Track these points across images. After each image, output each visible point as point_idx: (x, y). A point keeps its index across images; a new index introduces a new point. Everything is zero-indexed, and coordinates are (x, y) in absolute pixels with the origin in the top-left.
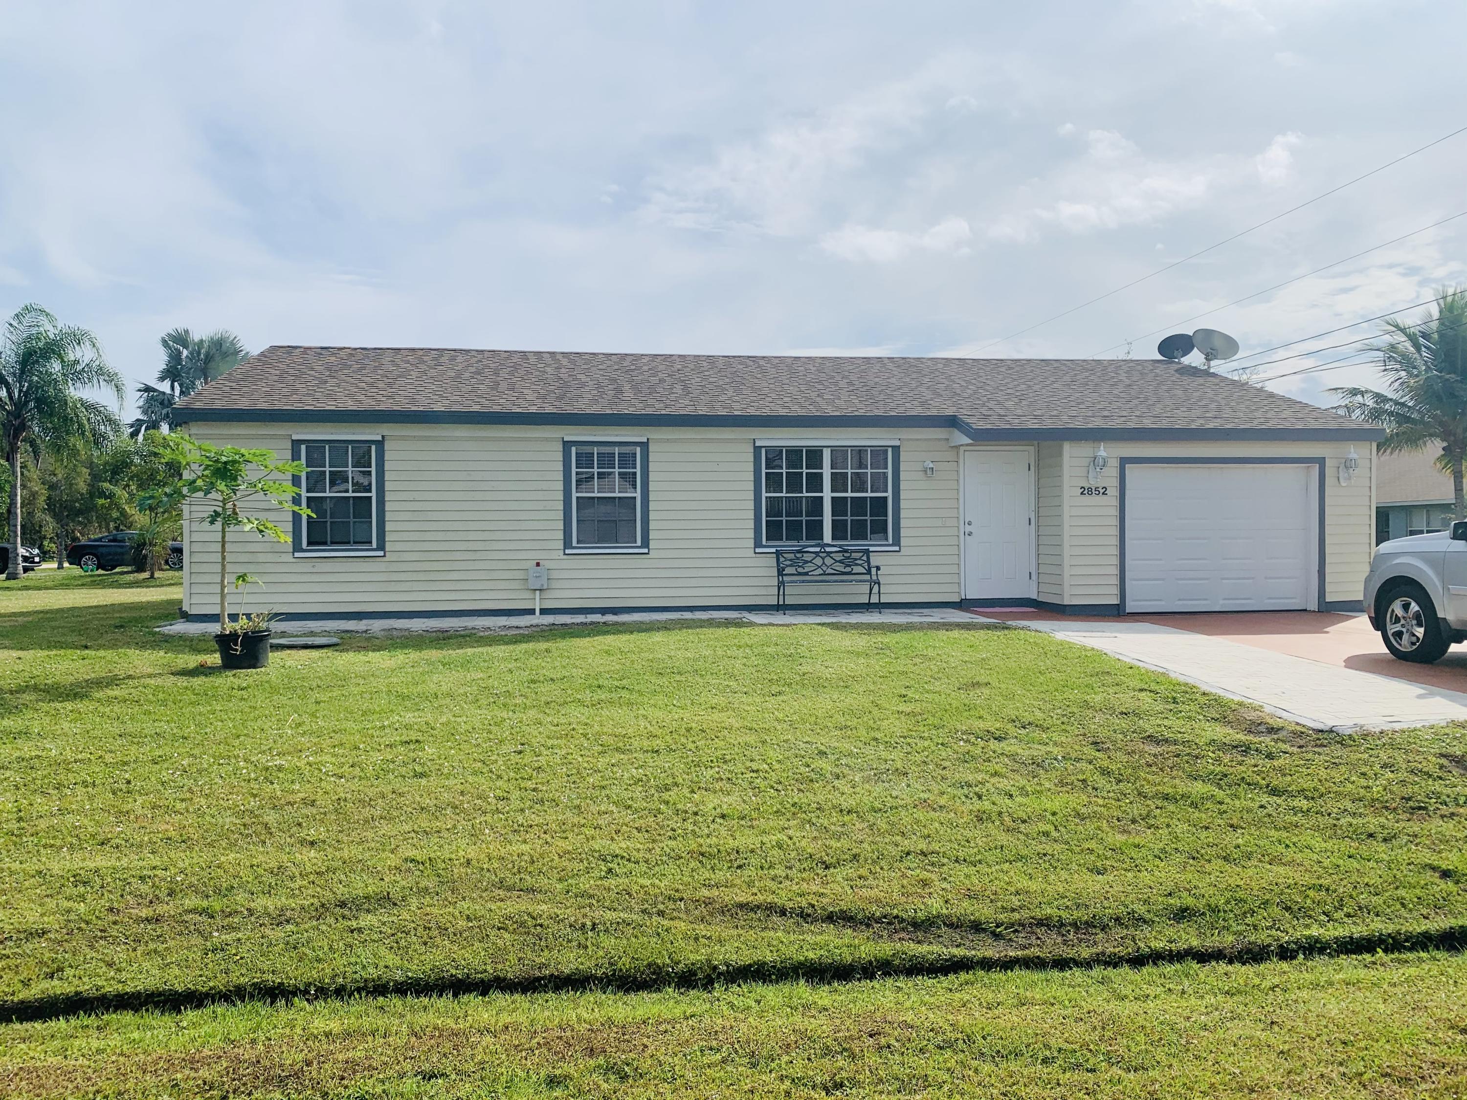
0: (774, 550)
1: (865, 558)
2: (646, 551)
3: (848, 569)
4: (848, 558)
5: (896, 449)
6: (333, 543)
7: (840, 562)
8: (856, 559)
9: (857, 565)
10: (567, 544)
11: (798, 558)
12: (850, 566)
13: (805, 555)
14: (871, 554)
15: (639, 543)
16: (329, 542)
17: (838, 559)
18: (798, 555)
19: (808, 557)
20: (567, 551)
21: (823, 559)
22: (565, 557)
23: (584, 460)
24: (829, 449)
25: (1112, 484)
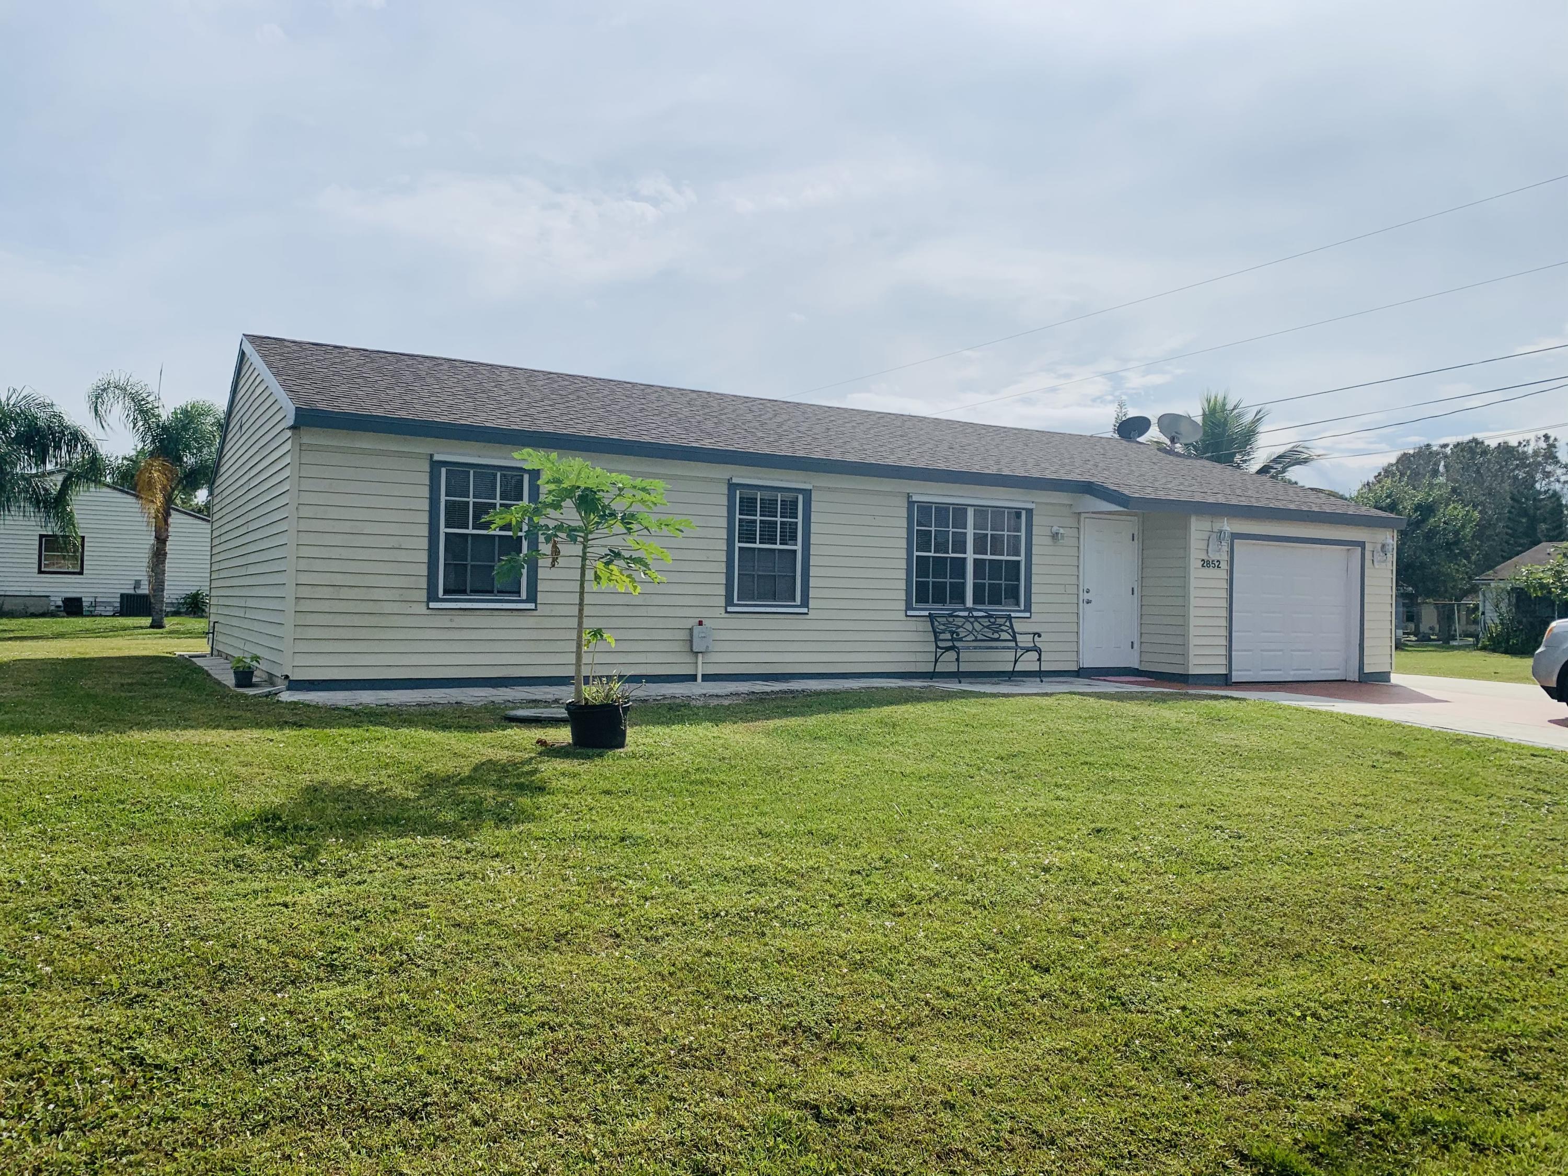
0: (926, 613)
1: (1008, 624)
2: (805, 610)
3: (996, 636)
4: (994, 623)
5: (1029, 512)
6: (474, 591)
7: (987, 627)
8: (1001, 625)
9: (1003, 631)
10: (729, 601)
11: (950, 623)
12: (997, 632)
13: (956, 619)
14: (1013, 620)
15: (798, 602)
16: (468, 591)
17: (985, 624)
18: (951, 619)
19: (959, 622)
20: (729, 609)
21: (972, 623)
22: (727, 615)
23: (748, 505)
24: (973, 508)
25: (1224, 557)
